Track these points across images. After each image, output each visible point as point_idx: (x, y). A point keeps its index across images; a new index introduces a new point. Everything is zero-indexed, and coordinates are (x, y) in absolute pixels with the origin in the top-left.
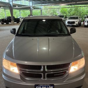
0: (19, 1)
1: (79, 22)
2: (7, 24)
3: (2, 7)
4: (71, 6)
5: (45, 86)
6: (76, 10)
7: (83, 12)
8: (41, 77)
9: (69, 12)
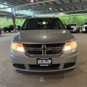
0: (22, 11)
1: (77, 28)
2: (9, 32)
3: (5, 17)
4: (69, 15)
5: (45, 59)
6: (74, 19)
7: (81, 21)
8: (42, 53)
9: (68, 21)
